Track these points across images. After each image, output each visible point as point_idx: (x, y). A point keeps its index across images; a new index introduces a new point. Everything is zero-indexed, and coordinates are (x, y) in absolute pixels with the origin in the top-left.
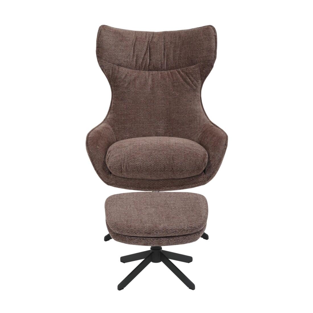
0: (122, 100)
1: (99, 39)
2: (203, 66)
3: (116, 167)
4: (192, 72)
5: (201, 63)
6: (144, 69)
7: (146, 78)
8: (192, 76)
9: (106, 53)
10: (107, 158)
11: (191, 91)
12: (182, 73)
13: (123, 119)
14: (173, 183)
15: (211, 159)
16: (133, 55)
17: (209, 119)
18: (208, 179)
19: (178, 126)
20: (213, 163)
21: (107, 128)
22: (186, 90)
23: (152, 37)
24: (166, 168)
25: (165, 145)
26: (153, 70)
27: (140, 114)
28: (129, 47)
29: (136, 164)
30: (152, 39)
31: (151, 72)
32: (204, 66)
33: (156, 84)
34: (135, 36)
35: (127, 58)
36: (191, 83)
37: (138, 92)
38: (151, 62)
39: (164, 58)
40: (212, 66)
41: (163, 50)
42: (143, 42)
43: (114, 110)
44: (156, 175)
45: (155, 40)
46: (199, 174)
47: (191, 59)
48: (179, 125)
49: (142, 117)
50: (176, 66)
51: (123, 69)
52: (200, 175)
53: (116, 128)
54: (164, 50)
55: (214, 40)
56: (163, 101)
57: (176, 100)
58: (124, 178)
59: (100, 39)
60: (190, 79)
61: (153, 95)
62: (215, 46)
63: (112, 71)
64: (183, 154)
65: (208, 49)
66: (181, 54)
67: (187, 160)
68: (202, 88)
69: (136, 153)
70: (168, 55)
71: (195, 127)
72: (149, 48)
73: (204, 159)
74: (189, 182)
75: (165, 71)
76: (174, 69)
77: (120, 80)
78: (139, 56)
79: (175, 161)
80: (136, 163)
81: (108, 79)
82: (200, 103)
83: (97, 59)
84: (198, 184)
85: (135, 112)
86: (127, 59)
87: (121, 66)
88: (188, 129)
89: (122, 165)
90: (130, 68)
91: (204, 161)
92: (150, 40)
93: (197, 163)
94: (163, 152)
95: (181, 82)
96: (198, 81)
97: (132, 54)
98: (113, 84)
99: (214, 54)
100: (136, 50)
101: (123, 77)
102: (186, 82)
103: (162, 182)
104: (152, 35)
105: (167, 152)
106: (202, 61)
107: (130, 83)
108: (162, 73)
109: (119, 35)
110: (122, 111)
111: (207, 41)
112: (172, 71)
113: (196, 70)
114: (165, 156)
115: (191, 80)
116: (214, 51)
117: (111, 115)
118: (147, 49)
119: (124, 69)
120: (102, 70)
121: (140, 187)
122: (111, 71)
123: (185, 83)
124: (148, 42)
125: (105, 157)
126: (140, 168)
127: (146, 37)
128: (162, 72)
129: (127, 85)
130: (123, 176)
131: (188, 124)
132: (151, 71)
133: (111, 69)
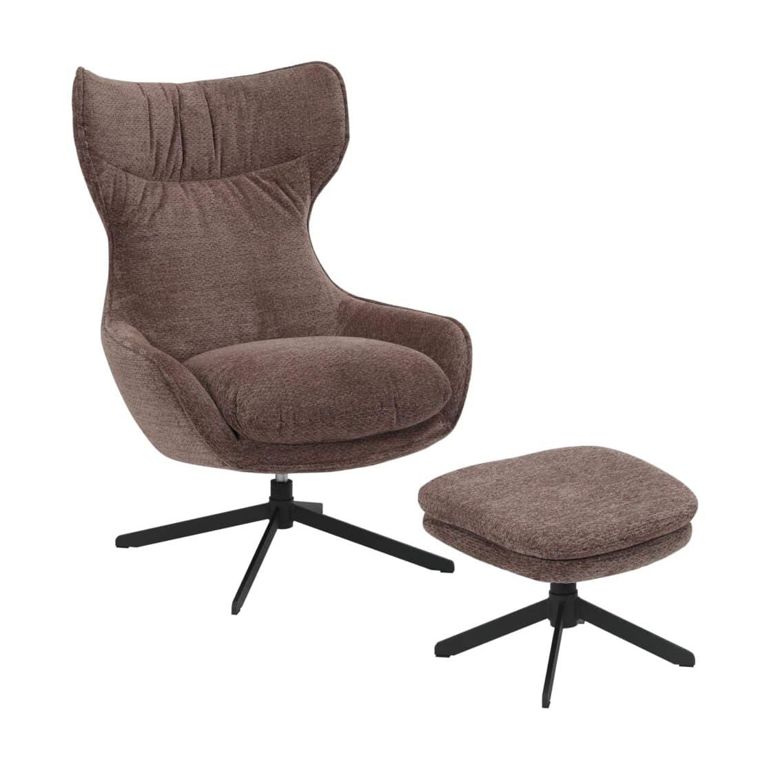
2: (318, 161)
4: (292, 178)
5: (311, 155)
6: (172, 179)
8: (293, 188)
11: (293, 224)
12: (263, 181)
16: (151, 143)
22: (282, 223)
23: (180, 97)
26: (191, 178)
30: (180, 100)
31: (187, 185)
32: (322, 160)
33: (210, 213)
35: (142, 150)
37: (176, 236)
38: (186, 159)
39: (215, 147)
41: (211, 127)
42: (164, 109)
45: (187, 103)
47: (286, 146)
50: (245, 164)
63: (114, 184)
66: (257, 134)
70: (224, 140)
72: (179, 124)
75: (218, 178)
76: (240, 174)
77: (134, 207)
78: (161, 143)
87: (130, 173)
90: (144, 177)
92: (176, 103)
95: (267, 203)
96: (305, 198)
97: (149, 141)
99: (344, 129)
100: (156, 130)
101: (139, 199)
104: (177, 91)
106: (316, 149)
107: (153, 215)
108: (211, 185)
112: (235, 178)
113: (301, 172)
115: (291, 198)
118: (175, 128)
119: (136, 179)
123: (276, 205)
124: (175, 108)
128: (213, 182)
129: (151, 220)
132: (186, 181)
133: (113, 179)
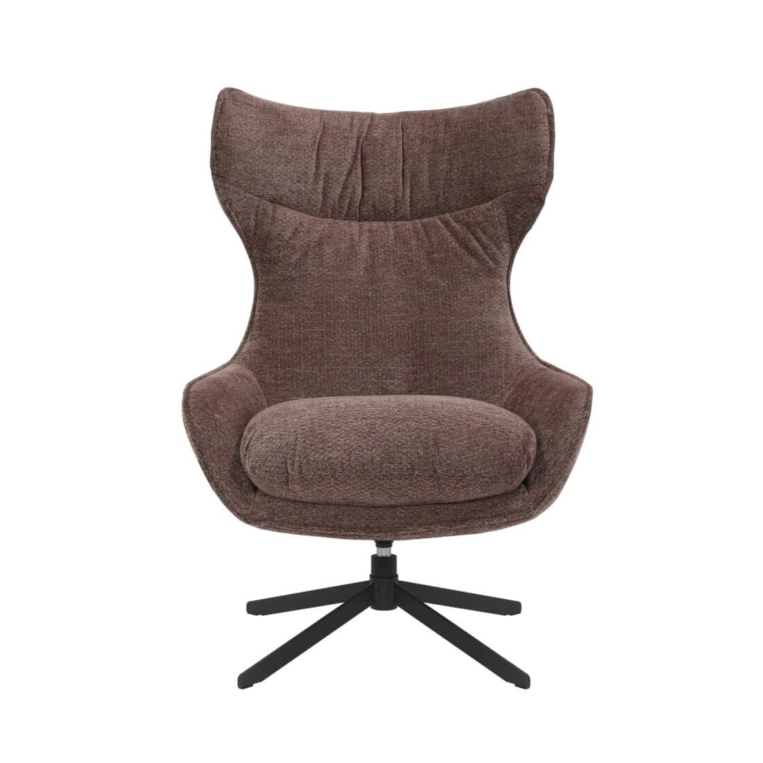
0: (284, 300)
1: (219, 125)
2: (515, 203)
3: (272, 469)
4: (484, 222)
5: (508, 195)
6: (348, 217)
7: (352, 239)
8: (484, 233)
9: (240, 166)
10: (243, 447)
11: (480, 274)
12: (454, 224)
13: (287, 353)
14: (437, 514)
15: (543, 449)
16: (316, 175)
17: (533, 354)
18: (538, 505)
19: (446, 370)
20: (551, 458)
21: (242, 376)
22: (466, 273)
23: (370, 126)
24: (416, 467)
25: (412, 406)
26: (373, 217)
27: (336, 340)
28: (305, 150)
29: (329, 459)
30: (368, 130)
31: (366, 225)
32: (519, 202)
33: (382, 256)
34: (321, 121)
35: (298, 181)
36: (481, 251)
37: (330, 278)
38: (366, 194)
39: (403, 183)
40: (541, 203)
41: (401, 160)
42: (342, 138)
43: (261, 329)
44: (389, 491)
45: (377, 134)
46: (510, 488)
47: (481, 185)
48: (449, 367)
49: (343, 348)
50: (438, 204)
51: (288, 214)
52: (514, 492)
53: (268, 378)
54: (404, 161)
55: (544, 128)
56: (400, 303)
57: (438, 299)
58: (295, 501)
59: (223, 126)
60: (478, 239)
61: (374, 287)
62: (549, 145)
63: (256, 216)
64: (465, 430)
65: (530, 154)
66: (450, 171)
67: (477, 445)
68: (512, 266)
69: (328, 428)
70: (414, 176)
71: (496, 372)
72: (359, 156)
73: (525, 446)
74: (482, 511)
75: (407, 222)
76: (433, 216)
77: (280, 243)
78: (331, 176)
79: (442, 449)
80: (330, 455)
81: (244, 242)
82: (509, 309)
83: (214, 180)
84: (510, 517)
85: (322, 332)
86: (298, 184)
87: (281, 204)
88: (475, 379)
89: (289, 462)
90: (306, 211)
91: (525, 451)
92: (362, 133)
93: (504, 454)
94: (407, 425)
95: (452, 248)
96: (502, 247)
97: (313, 172)
98: (258, 255)
99: (546, 167)
100: (325, 161)
101: (288, 234)
102: (467, 247)
103: (403, 511)
104: (369, 119)
105: (417, 424)
106: (512, 188)
107: (306, 253)
108: (396, 227)
109: (275, 116)
110: (286, 329)
111: (527, 130)
112: (425, 220)
113: (496, 215)
114: (413, 435)
115: (482, 244)
116: (546, 158)
117: (254, 341)
118: (355, 159)
119: (290, 213)
120: (228, 213)
121: (340, 527)
122: (253, 217)
123: (463, 251)
124: (358, 138)
125: (238, 446)
126: (340, 470)
127: (351, 125)
128: (398, 223)
129: (300, 259)
130: (291, 495)
131: (474, 366)
132: (366, 220)
133: (254, 210)
